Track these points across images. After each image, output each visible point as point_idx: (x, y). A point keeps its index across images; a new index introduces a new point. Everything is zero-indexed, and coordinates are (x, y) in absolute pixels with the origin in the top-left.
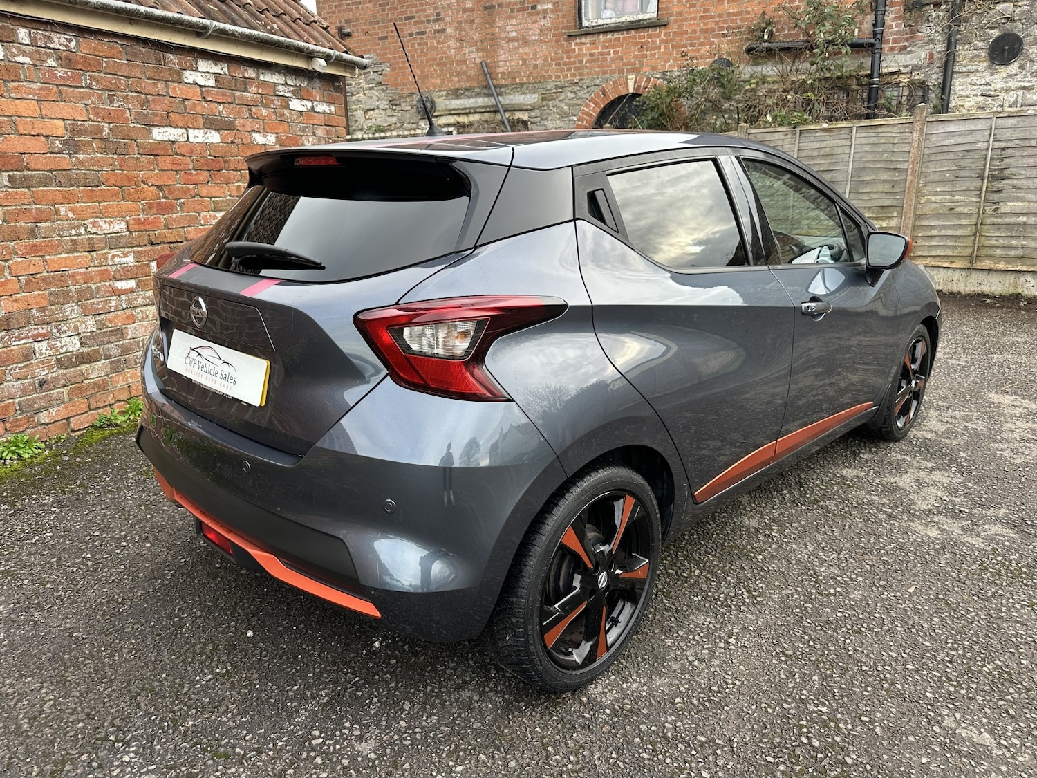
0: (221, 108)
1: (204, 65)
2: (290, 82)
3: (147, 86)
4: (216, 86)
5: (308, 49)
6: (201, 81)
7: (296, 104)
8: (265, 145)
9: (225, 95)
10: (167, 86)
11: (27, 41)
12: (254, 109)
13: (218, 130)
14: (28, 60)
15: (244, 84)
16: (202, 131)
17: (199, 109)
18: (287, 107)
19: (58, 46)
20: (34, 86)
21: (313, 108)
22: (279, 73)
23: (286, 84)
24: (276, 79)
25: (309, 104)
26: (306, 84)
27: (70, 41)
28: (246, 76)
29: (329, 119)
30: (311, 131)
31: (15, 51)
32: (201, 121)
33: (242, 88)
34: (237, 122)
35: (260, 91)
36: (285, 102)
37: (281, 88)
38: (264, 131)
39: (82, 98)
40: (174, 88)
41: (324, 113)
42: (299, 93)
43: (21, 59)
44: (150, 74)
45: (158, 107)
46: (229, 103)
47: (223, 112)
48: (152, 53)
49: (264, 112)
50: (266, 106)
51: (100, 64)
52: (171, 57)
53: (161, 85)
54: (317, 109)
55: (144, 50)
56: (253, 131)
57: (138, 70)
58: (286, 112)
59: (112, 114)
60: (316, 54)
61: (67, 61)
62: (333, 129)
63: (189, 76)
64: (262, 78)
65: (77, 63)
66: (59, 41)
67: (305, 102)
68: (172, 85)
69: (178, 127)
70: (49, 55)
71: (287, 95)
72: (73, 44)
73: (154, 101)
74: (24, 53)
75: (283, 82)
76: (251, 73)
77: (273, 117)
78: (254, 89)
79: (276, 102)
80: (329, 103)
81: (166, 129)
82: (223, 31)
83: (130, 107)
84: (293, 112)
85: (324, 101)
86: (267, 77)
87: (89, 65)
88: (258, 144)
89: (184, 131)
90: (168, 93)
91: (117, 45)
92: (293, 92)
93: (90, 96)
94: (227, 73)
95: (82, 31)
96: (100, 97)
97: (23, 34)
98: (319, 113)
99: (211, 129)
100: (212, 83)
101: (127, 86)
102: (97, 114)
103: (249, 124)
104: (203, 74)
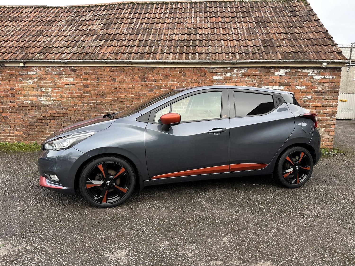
0: (286, 80)
1: (282, 70)
2: (315, 71)
3: (263, 77)
4: (285, 75)
5: (318, 61)
6: (280, 74)
7: (316, 77)
8: (301, 89)
9: (288, 77)
10: (269, 76)
11: (236, 71)
12: (298, 80)
13: (284, 86)
14: (235, 75)
15: (296, 74)
16: (278, 87)
17: (278, 81)
18: (312, 78)
19: (243, 71)
20: (235, 80)
21: (324, 77)
22: (311, 69)
23: (313, 72)
24: (309, 71)
25: (323, 77)
26: (322, 71)
27: (245, 70)
28: (297, 71)
29: (331, 80)
30: (322, 84)
31: (233, 74)
32: (278, 84)
33: (295, 74)
34: (291, 84)
35: (302, 75)
36: (312, 77)
37: (311, 73)
38: (301, 85)
39: (246, 81)
40: (271, 77)
41: (330, 79)
42: (318, 74)
43: (234, 75)
44: (264, 74)
45: (265, 82)
46: (289, 79)
47: (286, 81)
48: (266, 69)
49: (302, 80)
50: (304, 78)
51: (252, 74)
52: (272, 69)
53: (267, 77)
54: (326, 78)
55: (264, 69)
56: (297, 85)
57: (262, 74)
58: (312, 80)
59: (252, 84)
60: (322, 62)
61: (244, 74)
62: (334, 83)
63: (276, 73)
64: (303, 71)
65: (246, 74)
66: (243, 70)
67: (321, 76)
68: (270, 76)
69: (270, 86)
70: (240, 74)
71: (313, 75)
72: (246, 70)
73: (264, 80)
74: (234, 74)
75: (312, 71)
76: (299, 70)
77: (306, 81)
78: (299, 74)
79: (308, 77)
80: (333, 75)
81: (267, 86)
82: (286, 62)
83: (257, 82)
84: (315, 79)
85: (330, 75)
86: (306, 71)
87: (248, 74)
88: (298, 89)
89: (272, 87)
90: (269, 78)
91: (257, 69)
92: (316, 74)
93: (247, 81)
94: (290, 71)
95: (248, 68)
96: (250, 81)
97: (235, 70)
98: (327, 79)
99: (281, 86)
100: (284, 74)
101: (258, 78)
102: (248, 84)
103: (295, 84)
104: (282, 72)
